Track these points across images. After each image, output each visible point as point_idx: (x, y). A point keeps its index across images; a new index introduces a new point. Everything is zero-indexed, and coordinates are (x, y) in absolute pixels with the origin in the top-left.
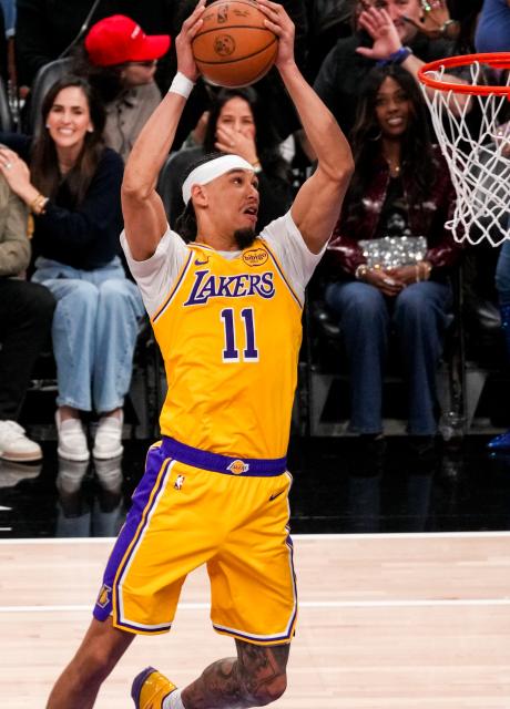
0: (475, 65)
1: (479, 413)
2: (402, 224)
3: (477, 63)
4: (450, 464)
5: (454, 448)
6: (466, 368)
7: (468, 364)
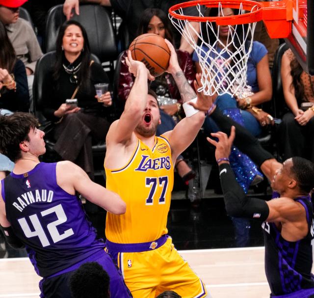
0: (198, 6)
1: (208, 188)
2: (163, 90)
3: (198, 4)
4: (195, 214)
5: (196, 206)
6: (200, 163)
7: (202, 162)
